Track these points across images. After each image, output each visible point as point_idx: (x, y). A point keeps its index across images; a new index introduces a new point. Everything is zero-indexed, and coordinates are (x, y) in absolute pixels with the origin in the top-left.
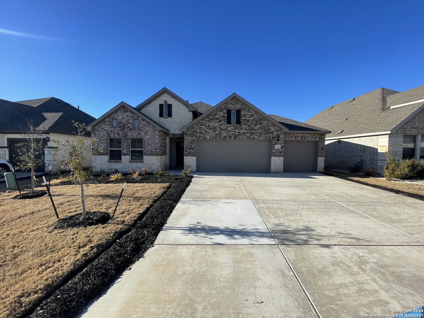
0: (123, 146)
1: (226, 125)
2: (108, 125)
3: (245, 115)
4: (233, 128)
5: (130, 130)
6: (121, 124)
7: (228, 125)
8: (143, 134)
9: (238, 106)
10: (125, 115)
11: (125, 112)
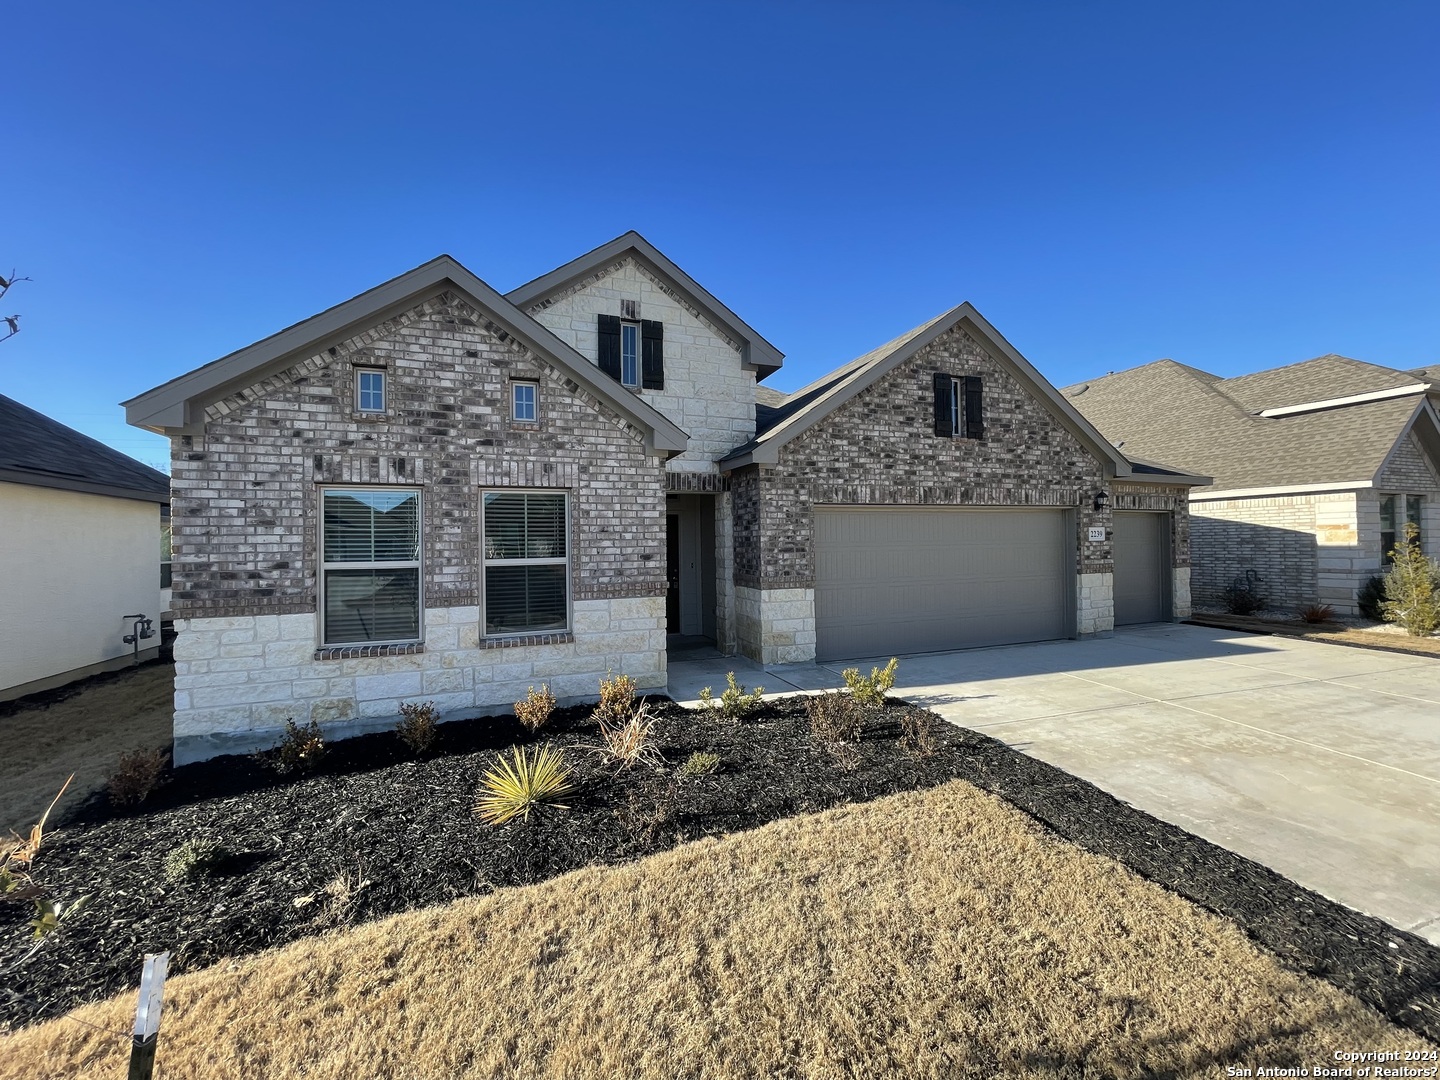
0: (438, 546)
1: (930, 441)
2: (323, 400)
3: (995, 402)
4: (958, 454)
5: (487, 443)
6: (422, 399)
7: (941, 439)
8: (568, 469)
9: (971, 363)
10: (451, 345)
11: (450, 326)
